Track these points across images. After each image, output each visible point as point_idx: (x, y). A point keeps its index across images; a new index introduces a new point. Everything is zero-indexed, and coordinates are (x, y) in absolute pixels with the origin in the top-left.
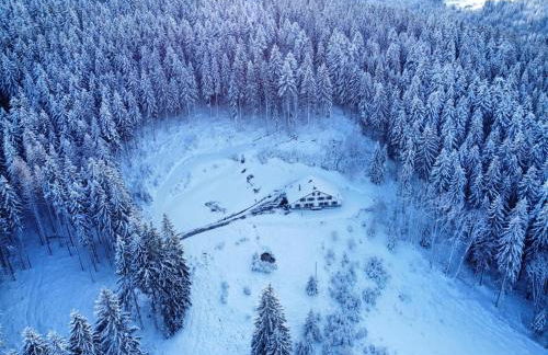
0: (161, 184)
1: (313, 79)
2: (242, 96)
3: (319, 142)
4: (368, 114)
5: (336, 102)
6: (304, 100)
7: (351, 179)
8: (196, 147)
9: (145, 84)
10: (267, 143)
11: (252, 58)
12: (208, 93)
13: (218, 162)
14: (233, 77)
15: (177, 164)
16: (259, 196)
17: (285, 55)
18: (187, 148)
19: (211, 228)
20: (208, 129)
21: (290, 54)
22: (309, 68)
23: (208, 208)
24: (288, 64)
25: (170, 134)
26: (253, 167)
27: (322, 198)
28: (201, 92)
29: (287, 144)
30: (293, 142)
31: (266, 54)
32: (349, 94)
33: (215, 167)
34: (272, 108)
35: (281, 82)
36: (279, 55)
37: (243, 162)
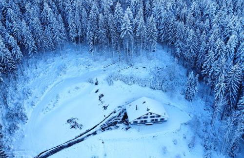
0: (37, 104)
1: (144, 27)
2: (96, 38)
3: (148, 68)
4: (181, 50)
5: (159, 41)
6: (138, 40)
7: (172, 97)
8: (65, 73)
9: (25, 30)
10: (113, 69)
11: (103, 12)
12: (73, 36)
13: (79, 85)
14: (89, 24)
15: (50, 87)
16: (107, 112)
17: (125, 9)
18: (58, 74)
19: (70, 145)
20: (74, 60)
21: (128, 8)
22: (142, 18)
23: (69, 125)
24: (127, 16)
25: (47, 64)
26: (103, 88)
27: (153, 117)
28: (68, 35)
29: (127, 70)
30: (131, 68)
31: (112, 9)
32: (168, 36)
33: (77, 88)
34: (117, 45)
35: (123, 28)
36: (121, 9)
37: (96, 84)
